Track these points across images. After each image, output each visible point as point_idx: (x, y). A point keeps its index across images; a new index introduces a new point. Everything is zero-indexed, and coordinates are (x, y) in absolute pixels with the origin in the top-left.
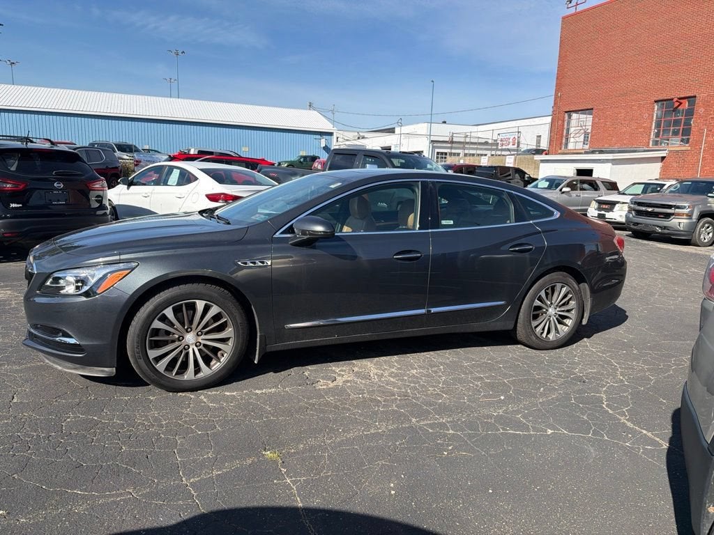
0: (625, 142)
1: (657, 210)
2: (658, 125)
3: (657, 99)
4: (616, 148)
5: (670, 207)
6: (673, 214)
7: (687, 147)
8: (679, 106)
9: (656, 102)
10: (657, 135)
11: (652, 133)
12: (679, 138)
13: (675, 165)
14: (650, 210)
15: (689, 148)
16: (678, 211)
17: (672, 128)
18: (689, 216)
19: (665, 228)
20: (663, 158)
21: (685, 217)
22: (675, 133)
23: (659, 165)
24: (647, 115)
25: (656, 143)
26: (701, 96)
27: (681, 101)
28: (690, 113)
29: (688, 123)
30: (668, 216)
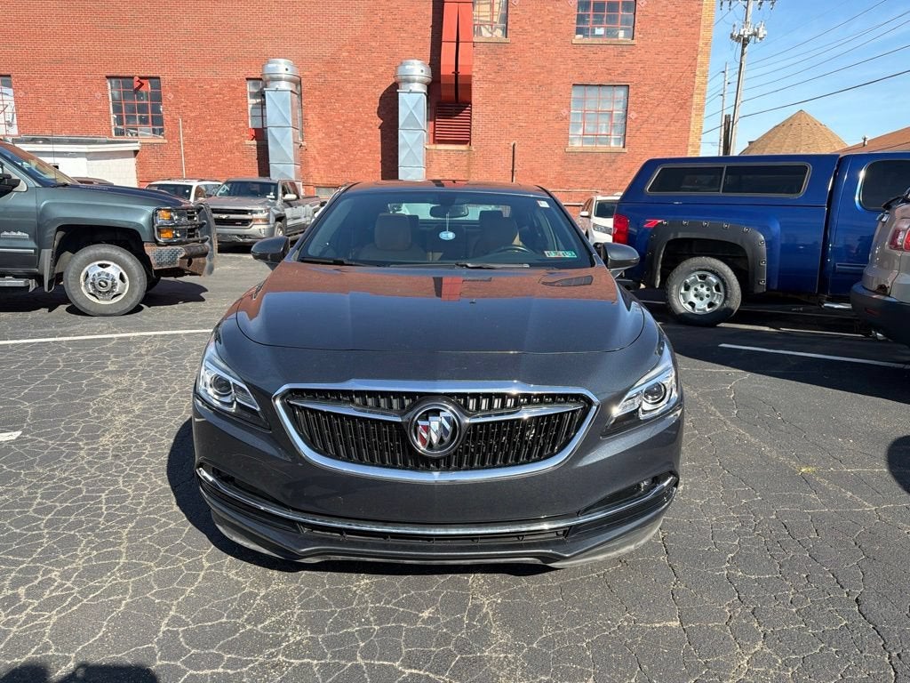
0: (76, 128)
1: (233, 216)
2: (117, 109)
3: (109, 74)
4: (63, 136)
5: (245, 212)
6: (251, 220)
7: (160, 140)
8: (140, 87)
9: (107, 77)
10: (119, 121)
11: (112, 120)
12: (150, 127)
13: (152, 160)
14: (224, 217)
15: (166, 141)
16: (255, 216)
17: (138, 115)
18: (267, 221)
19: (245, 236)
20: (136, 152)
21: (261, 222)
22: (144, 121)
23: (132, 161)
24: (100, 94)
25: (120, 133)
26: (166, 78)
27: (142, 81)
28: (157, 97)
29: (156, 109)
30: (245, 222)
